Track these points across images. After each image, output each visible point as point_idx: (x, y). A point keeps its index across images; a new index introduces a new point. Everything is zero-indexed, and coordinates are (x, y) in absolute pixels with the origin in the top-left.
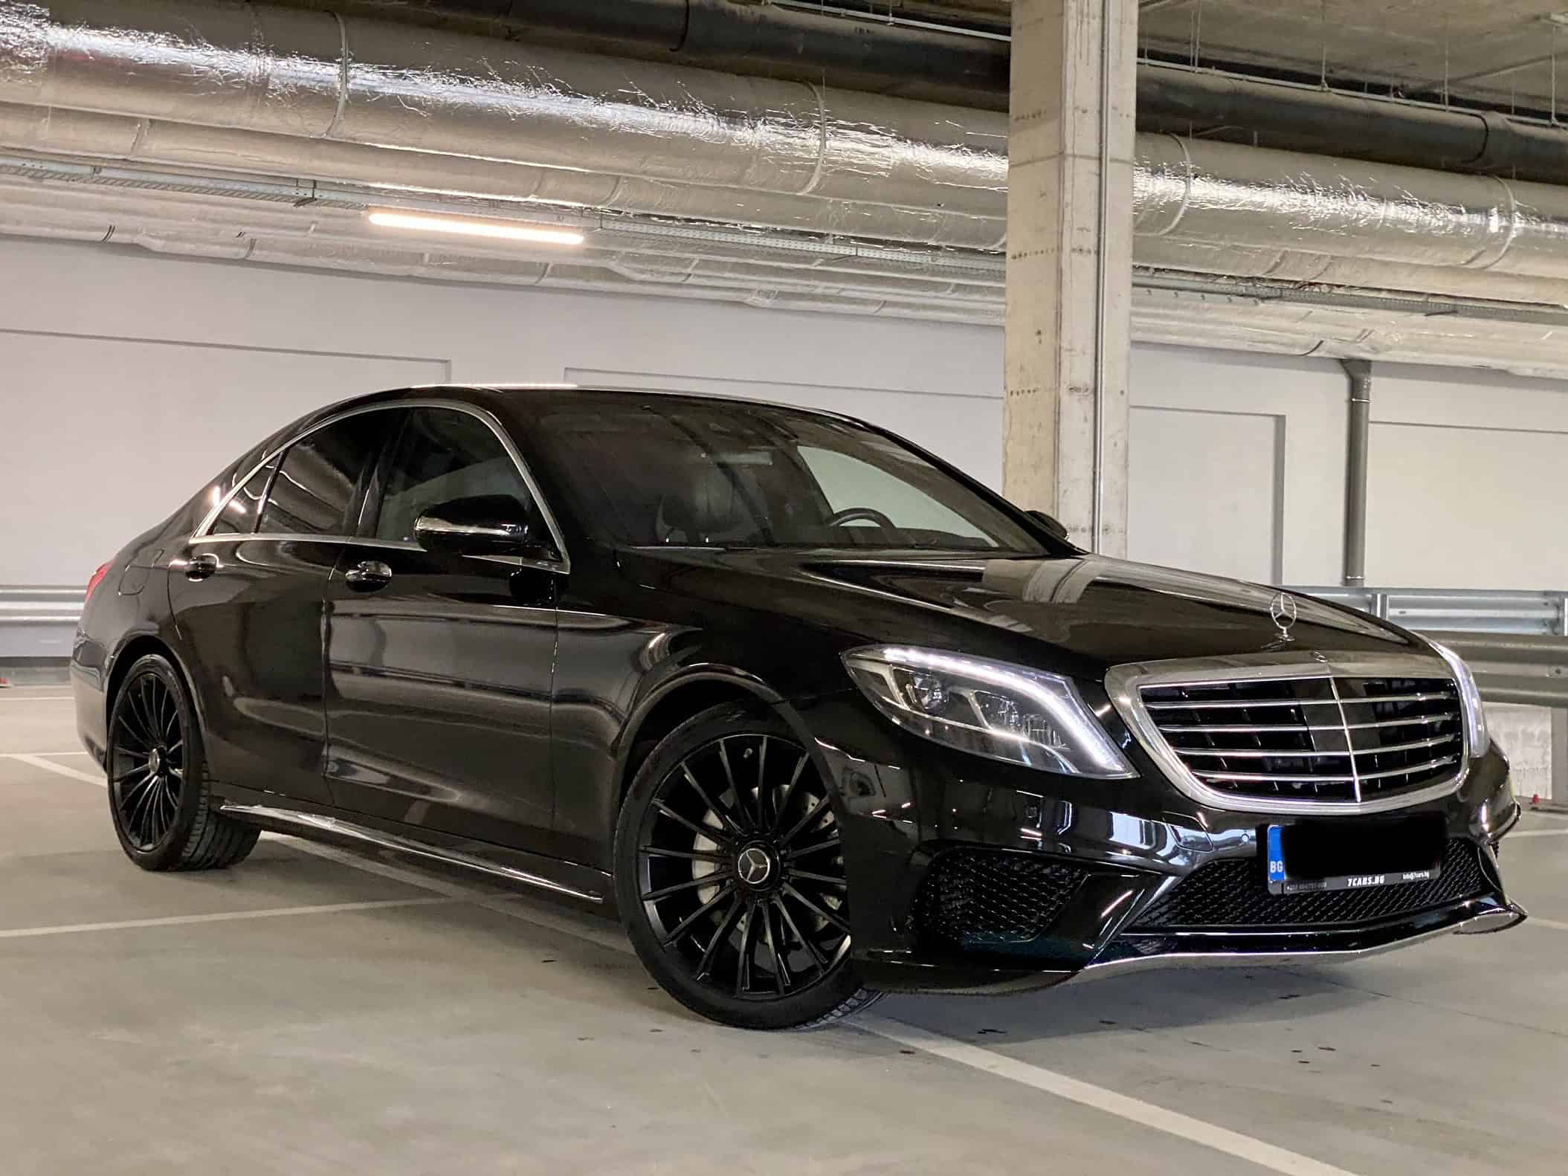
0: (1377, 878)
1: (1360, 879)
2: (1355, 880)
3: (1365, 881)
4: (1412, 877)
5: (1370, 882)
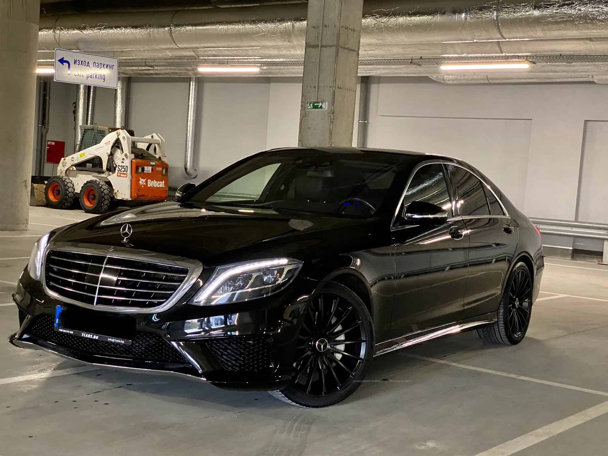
0: (95, 336)
1: (87, 335)
2: (85, 334)
3: (89, 336)
4: (113, 340)
5: (91, 337)
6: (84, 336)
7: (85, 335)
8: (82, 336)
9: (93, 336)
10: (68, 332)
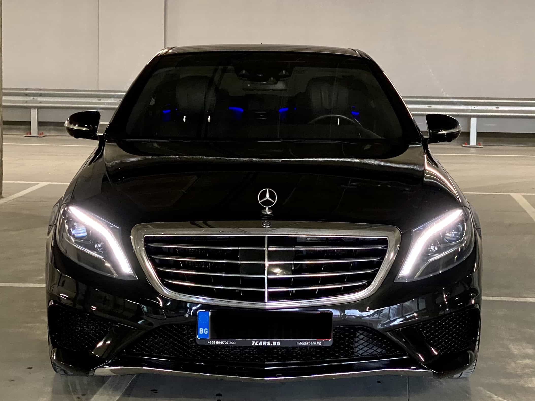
1: (261, 342)
3: (265, 344)
4: (305, 344)
5: (269, 344)
6: (256, 344)
7: (258, 343)
8: (253, 344)
9: (272, 343)
10: (226, 343)
